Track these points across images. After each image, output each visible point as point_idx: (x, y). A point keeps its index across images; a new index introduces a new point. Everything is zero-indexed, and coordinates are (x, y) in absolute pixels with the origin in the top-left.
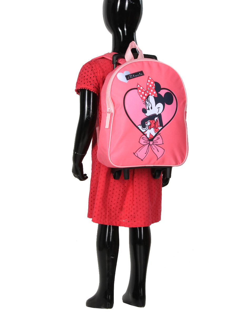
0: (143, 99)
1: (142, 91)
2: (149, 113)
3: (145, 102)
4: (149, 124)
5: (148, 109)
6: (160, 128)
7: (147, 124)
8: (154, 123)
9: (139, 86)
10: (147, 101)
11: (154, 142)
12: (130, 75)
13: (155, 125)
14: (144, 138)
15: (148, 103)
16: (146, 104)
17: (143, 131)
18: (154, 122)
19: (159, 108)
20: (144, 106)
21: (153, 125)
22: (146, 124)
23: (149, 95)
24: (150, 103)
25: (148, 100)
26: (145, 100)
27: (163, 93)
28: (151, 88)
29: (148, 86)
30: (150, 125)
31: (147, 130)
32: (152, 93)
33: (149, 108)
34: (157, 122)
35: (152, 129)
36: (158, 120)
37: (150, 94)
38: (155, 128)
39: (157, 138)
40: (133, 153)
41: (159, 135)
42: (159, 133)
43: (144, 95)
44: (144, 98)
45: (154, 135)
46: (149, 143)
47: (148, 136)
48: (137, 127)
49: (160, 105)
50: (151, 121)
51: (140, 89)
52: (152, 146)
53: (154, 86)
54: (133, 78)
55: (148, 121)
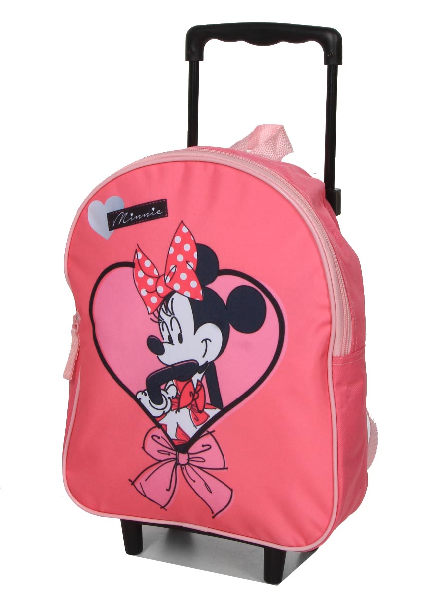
0: (151, 305)
1: (148, 275)
2: (172, 355)
3: (156, 313)
4: (172, 391)
5: (166, 340)
6: (212, 413)
7: (166, 391)
8: (191, 392)
9: (140, 255)
10: (166, 314)
11: (191, 456)
12: (121, 211)
13: (194, 400)
14: (159, 438)
15: (167, 319)
16: (160, 321)
17: (156, 413)
18: (189, 388)
19: (205, 340)
20: (154, 330)
21: (186, 399)
22: (163, 392)
23: (174, 292)
24: (174, 321)
25: (167, 308)
26: (158, 309)
27: (223, 286)
28: (180, 267)
29: (170, 259)
30: (178, 397)
31: (166, 410)
32: (185, 285)
33: (170, 337)
34: (202, 389)
35: (185, 412)
36: (204, 382)
37: (177, 287)
38: (196, 411)
39: (203, 446)
40: (130, 480)
41: (209, 437)
42: (210, 430)
43: (153, 291)
44: (154, 300)
45: (191, 434)
46: (177, 459)
47: (172, 433)
48: (134, 397)
49: (211, 331)
50: (181, 384)
51: (142, 268)
52: (184, 470)
53: (192, 259)
54: (130, 224)
55: (171, 382)
